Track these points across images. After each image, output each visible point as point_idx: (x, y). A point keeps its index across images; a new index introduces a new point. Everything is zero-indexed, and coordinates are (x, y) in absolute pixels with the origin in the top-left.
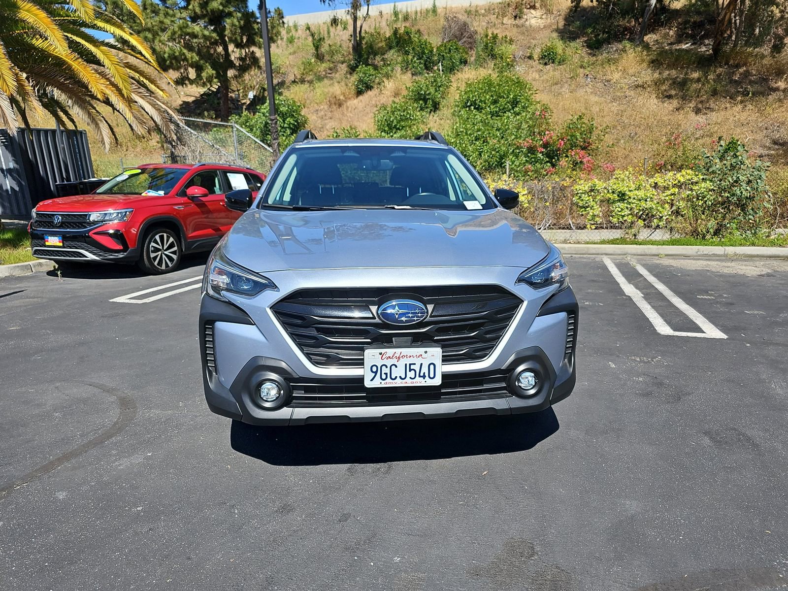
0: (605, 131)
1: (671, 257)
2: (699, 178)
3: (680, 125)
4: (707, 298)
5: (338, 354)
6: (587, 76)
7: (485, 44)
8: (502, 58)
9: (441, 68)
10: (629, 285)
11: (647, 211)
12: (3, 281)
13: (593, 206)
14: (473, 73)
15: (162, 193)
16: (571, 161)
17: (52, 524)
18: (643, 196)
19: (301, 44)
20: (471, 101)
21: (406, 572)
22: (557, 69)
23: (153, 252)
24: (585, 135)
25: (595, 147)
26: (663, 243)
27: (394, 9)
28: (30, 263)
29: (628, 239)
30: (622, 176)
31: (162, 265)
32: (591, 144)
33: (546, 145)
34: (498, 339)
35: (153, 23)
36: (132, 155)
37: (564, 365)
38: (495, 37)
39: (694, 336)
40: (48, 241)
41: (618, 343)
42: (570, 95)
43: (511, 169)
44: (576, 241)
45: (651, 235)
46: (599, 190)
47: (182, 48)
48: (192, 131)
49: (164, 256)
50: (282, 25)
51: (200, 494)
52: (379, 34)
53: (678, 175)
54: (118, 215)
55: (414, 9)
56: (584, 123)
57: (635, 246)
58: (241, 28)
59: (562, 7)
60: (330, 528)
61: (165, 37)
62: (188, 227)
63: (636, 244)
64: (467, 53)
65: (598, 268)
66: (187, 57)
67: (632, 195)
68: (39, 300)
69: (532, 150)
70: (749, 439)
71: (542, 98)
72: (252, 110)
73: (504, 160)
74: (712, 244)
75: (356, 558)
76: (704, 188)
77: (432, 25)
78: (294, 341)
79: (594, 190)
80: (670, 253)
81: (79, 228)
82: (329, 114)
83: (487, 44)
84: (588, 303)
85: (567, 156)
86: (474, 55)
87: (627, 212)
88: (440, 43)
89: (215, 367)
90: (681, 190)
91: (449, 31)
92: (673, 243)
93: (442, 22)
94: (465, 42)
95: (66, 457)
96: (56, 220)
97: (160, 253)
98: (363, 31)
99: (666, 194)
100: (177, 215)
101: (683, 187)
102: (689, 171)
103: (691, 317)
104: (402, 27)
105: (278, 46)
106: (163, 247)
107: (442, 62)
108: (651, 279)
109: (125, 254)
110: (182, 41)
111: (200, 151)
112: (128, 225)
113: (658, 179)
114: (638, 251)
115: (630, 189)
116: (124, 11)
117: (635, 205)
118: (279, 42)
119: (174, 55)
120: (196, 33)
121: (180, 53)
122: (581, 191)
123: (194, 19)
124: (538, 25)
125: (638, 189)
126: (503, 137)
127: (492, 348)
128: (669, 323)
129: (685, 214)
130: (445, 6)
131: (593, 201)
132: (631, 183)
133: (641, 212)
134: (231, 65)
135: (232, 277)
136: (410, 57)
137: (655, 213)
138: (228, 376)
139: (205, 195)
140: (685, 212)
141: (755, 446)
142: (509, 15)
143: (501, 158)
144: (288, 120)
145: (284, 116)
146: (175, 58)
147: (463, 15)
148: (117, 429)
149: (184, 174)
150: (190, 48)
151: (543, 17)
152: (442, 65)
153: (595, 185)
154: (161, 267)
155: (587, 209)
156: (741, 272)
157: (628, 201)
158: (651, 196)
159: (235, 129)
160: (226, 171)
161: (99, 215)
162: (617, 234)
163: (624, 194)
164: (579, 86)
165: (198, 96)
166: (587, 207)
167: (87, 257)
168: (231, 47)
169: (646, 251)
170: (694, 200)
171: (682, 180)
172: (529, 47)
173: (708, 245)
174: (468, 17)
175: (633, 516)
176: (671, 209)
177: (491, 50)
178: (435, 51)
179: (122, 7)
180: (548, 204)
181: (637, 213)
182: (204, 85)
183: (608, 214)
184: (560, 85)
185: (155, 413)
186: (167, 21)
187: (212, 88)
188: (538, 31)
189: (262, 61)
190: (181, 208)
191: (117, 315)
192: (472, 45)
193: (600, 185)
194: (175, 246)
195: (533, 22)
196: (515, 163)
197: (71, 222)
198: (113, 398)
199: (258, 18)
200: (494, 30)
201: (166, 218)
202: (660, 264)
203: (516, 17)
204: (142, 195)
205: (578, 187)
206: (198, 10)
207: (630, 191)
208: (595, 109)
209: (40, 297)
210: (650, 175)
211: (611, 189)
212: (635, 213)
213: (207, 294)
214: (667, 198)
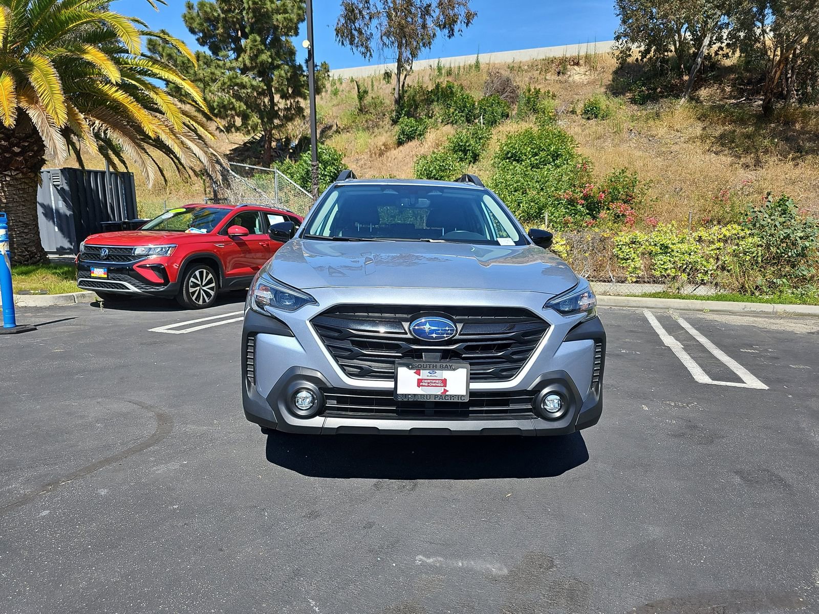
0: (648, 185)
1: (716, 313)
2: (745, 233)
3: (727, 182)
4: (751, 351)
5: (370, 367)
6: (631, 130)
7: (527, 99)
8: (544, 113)
9: (482, 121)
10: (669, 336)
11: (690, 266)
12: (47, 309)
13: (634, 259)
14: (514, 127)
15: (204, 231)
16: (612, 213)
17: (94, 515)
18: (687, 249)
19: (344, 96)
20: (511, 153)
21: (426, 573)
22: (600, 124)
23: (192, 287)
24: (628, 188)
25: (638, 201)
26: (708, 298)
27: (438, 64)
28: (74, 294)
29: (671, 294)
30: (665, 229)
31: (199, 300)
32: (634, 198)
33: (586, 197)
34: (524, 360)
35: (205, 74)
36: (175, 198)
37: (591, 394)
38: (537, 92)
39: (734, 386)
40: (93, 273)
41: (654, 388)
42: (613, 150)
43: (550, 221)
44: (617, 294)
45: (695, 289)
46: (641, 242)
47: (231, 98)
48: (236, 175)
49: (202, 291)
50: (327, 78)
51: (232, 498)
52: (421, 87)
53: (724, 230)
54: (162, 250)
55: (457, 65)
56: (627, 177)
57: (678, 300)
58: (287, 79)
59: (606, 64)
60: (355, 533)
61: (214, 87)
62: (228, 264)
63: (679, 298)
64: (509, 107)
65: (638, 320)
66: (236, 106)
67: (675, 248)
68: (82, 327)
69: (572, 202)
70: (781, 480)
71: (584, 152)
72: (294, 158)
73: (543, 211)
74: (761, 301)
75: (379, 559)
76: (751, 243)
77: (474, 80)
78: (330, 353)
79: (635, 242)
80: (715, 308)
81: (124, 261)
82: (369, 164)
83: (529, 98)
84: (624, 351)
85: (608, 209)
86: (516, 109)
87: (670, 265)
88: (482, 97)
89: (254, 378)
90: (727, 245)
91: (492, 85)
92: (718, 298)
93: (485, 77)
94: (507, 96)
95: (108, 461)
96: (103, 252)
97: (198, 288)
98: (406, 85)
99: (711, 248)
100: (218, 253)
101: (729, 242)
102: (735, 226)
103: (732, 368)
104: (444, 81)
105: (322, 98)
106: (202, 283)
107: (483, 116)
108: (693, 332)
109: (166, 287)
110: (231, 91)
111: (242, 194)
112: (171, 260)
113: (702, 233)
114: (681, 306)
115: (673, 242)
116: (178, 62)
117: (678, 258)
118: (323, 94)
119: (223, 103)
120: (244, 83)
121: (228, 102)
122: (622, 243)
123: (244, 70)
124: (581, 81)
125: (682, 242)
126: (542, 189)
127: (518, 369)
128: (708, 373)
129: (731, 269)
130: (488, 62)
131: (634, 253)
132: (675, 236)
133: (685, 266)
134: (275, 115)
135: (276, 293)
136: (452, 110)
137: (699, 267)
138: (266, 386)
139: (246, 235)
140: (732, 267)
141: (787, 486)
142: (553, 71)
143: (540, 209)
144: (328, 168)
145: (325, 164)
146: (224, 107)
147: (506, 70)
148: (155, 440)
149: (225, 214)
150: (238, 98)
151: (587, 73)
152: (483, 118)
153: (636, 237)
154: (198, 302)
155: (628, 261)
156: (788, 329)
157: (671, 254)
158: (695, 250)
159: (276, 175)
160: (266, 213)
161: (143, 249)
162: (659, 288)
163: (667, 247)
164: (622, 141)
165: (242, 144)
166: (628, 259)
167: (129, 289)
168: (277, 98)
169: (690, 305)
170: (741, 255)
171: (728, 234)
172: (572, 103)
173: (756, 302)
174: (511, 73)
175: (654, 540)
176: (716, 264)
177: (533, 104)
178: (476, 104)
179: (176, 59)
180: (587, 255)
181: (680, 267)
182: (248, 133)
183: (650, 267)
184: (603, 139)
185: (190, 428)
186: (218, 73)
187: (255, 137)
188: (582, 87)
189: (307, 112)
190: (222, 246)
191: (155, 343)
192: (514, 99)
193: (641, 236)
194: (213, 283)
195: (577, 78)
196: (555, 215)
197: (117, 255)
198: (151, 414)
199: (304, 72)
200: (536, 85)
201: (205, 255)
202: (704, 319)
203: (559, 73)
204: (186, 232)
205: (618, 239)
206: (248, 62)
207: (673, 244)
208: (639, 164)
209: (82, 325)
210: (693, 229)
211: (653, 242)
212: (678, 266)
213: (251, 309)
214: (712, 252)
